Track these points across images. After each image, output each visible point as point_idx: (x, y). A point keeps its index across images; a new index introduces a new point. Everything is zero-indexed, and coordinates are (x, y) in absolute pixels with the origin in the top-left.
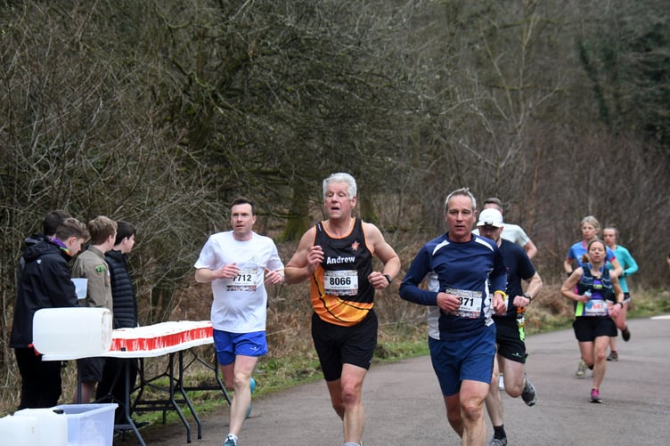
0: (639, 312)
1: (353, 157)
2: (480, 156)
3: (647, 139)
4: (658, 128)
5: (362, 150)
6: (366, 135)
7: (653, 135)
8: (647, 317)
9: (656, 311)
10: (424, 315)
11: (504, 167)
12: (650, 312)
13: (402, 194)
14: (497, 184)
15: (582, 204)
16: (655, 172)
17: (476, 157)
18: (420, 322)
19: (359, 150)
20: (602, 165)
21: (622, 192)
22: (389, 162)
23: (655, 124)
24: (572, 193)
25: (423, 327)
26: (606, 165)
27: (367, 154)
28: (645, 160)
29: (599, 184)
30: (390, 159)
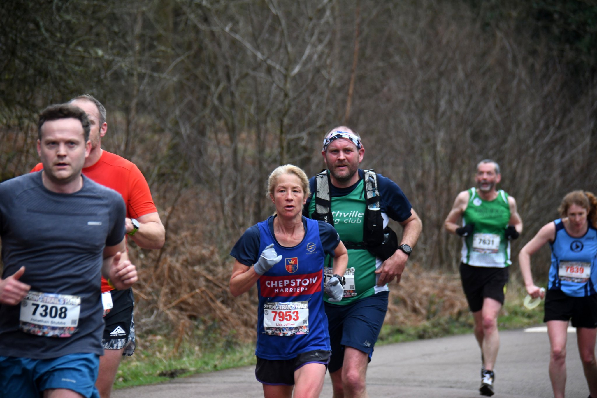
0: (509, 319)
1: (34, 45)
2: (259, 55)
3: (535, 35)
4: (556, 16)
5: (53, 35)
6: (59, 9)
7: (547, 29)
8: (521, 328)
9: (536, 318)
10: (153, 318)
11: (300, 74)
12: (526, 320)
13: (133, 113)
14: (287, 102)
15: (427, 140)
16: (547, 89)
17: (255, 57)
18: (144, 329)
19: (47, 35)
20: (461, 75)
21: (491, 123)
22: (98, 59)
23: (551, 9)
24: (411, 122)
25: (150, 337)
26: (467, 76)
27: (61, 41)
28: (532, 70)
29: (456, 107)
30: (100, 53)
